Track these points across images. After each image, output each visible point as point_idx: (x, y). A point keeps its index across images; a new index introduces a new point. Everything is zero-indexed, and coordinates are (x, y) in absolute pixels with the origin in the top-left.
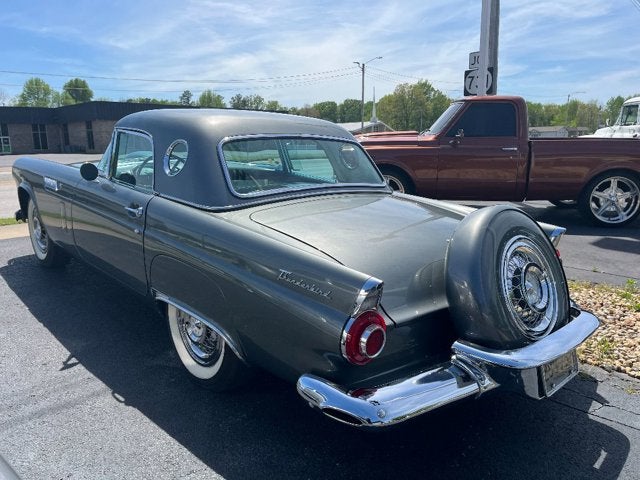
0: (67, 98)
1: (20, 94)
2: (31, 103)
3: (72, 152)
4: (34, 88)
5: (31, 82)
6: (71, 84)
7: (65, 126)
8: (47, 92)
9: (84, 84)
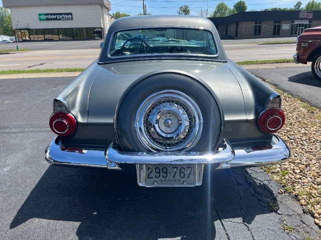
0: (234, 11)
1: (214, 11)
2: (218, 15)
3: (227, 39)
4: (221, 8)
5: (220, 5)
6: (237, 4)
7: (227, 26)
8: (226, 9)
9: (244, 3)
